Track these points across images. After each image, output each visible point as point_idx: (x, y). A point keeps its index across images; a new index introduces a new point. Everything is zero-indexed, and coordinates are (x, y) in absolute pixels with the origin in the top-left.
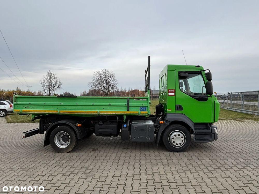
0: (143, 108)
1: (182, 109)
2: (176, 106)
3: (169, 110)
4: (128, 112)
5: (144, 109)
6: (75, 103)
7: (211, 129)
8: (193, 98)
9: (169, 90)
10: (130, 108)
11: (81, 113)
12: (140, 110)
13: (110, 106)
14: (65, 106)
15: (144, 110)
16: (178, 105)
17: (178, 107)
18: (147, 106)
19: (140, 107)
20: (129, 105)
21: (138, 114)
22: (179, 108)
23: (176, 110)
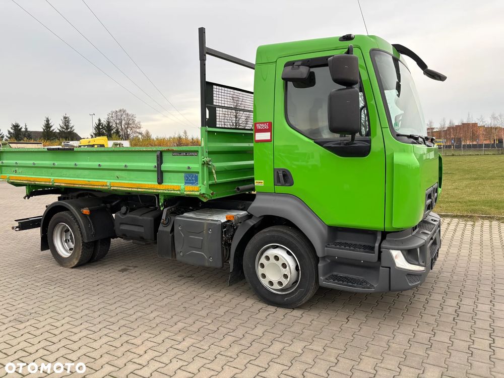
0: (191, 177)
1: (292, 184)
2: (276, 173)
3: (259, 183)
4: (159, 187)
5: (193, 178)
6: (70, 164)
7: (380, 252)
8: (322, 146)
9: (255, 124)
10: (165, 175)
11: (83, 186)
12: (186, 183)
13: (126, 169)
14: (61, 170)
15: (193, 183)
16: (280, 169)
17: (281, 175)
18: (198, 173)
19: (183, 174)
20: (163, 169)
21: (179, 192)
22: (284, 177)
23: (274, 185)
